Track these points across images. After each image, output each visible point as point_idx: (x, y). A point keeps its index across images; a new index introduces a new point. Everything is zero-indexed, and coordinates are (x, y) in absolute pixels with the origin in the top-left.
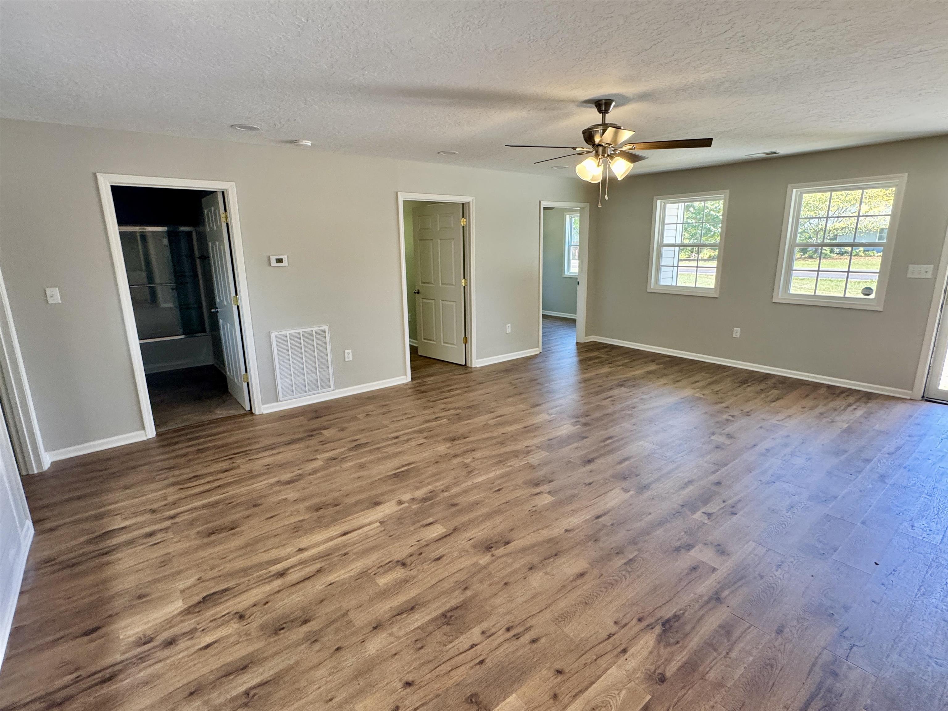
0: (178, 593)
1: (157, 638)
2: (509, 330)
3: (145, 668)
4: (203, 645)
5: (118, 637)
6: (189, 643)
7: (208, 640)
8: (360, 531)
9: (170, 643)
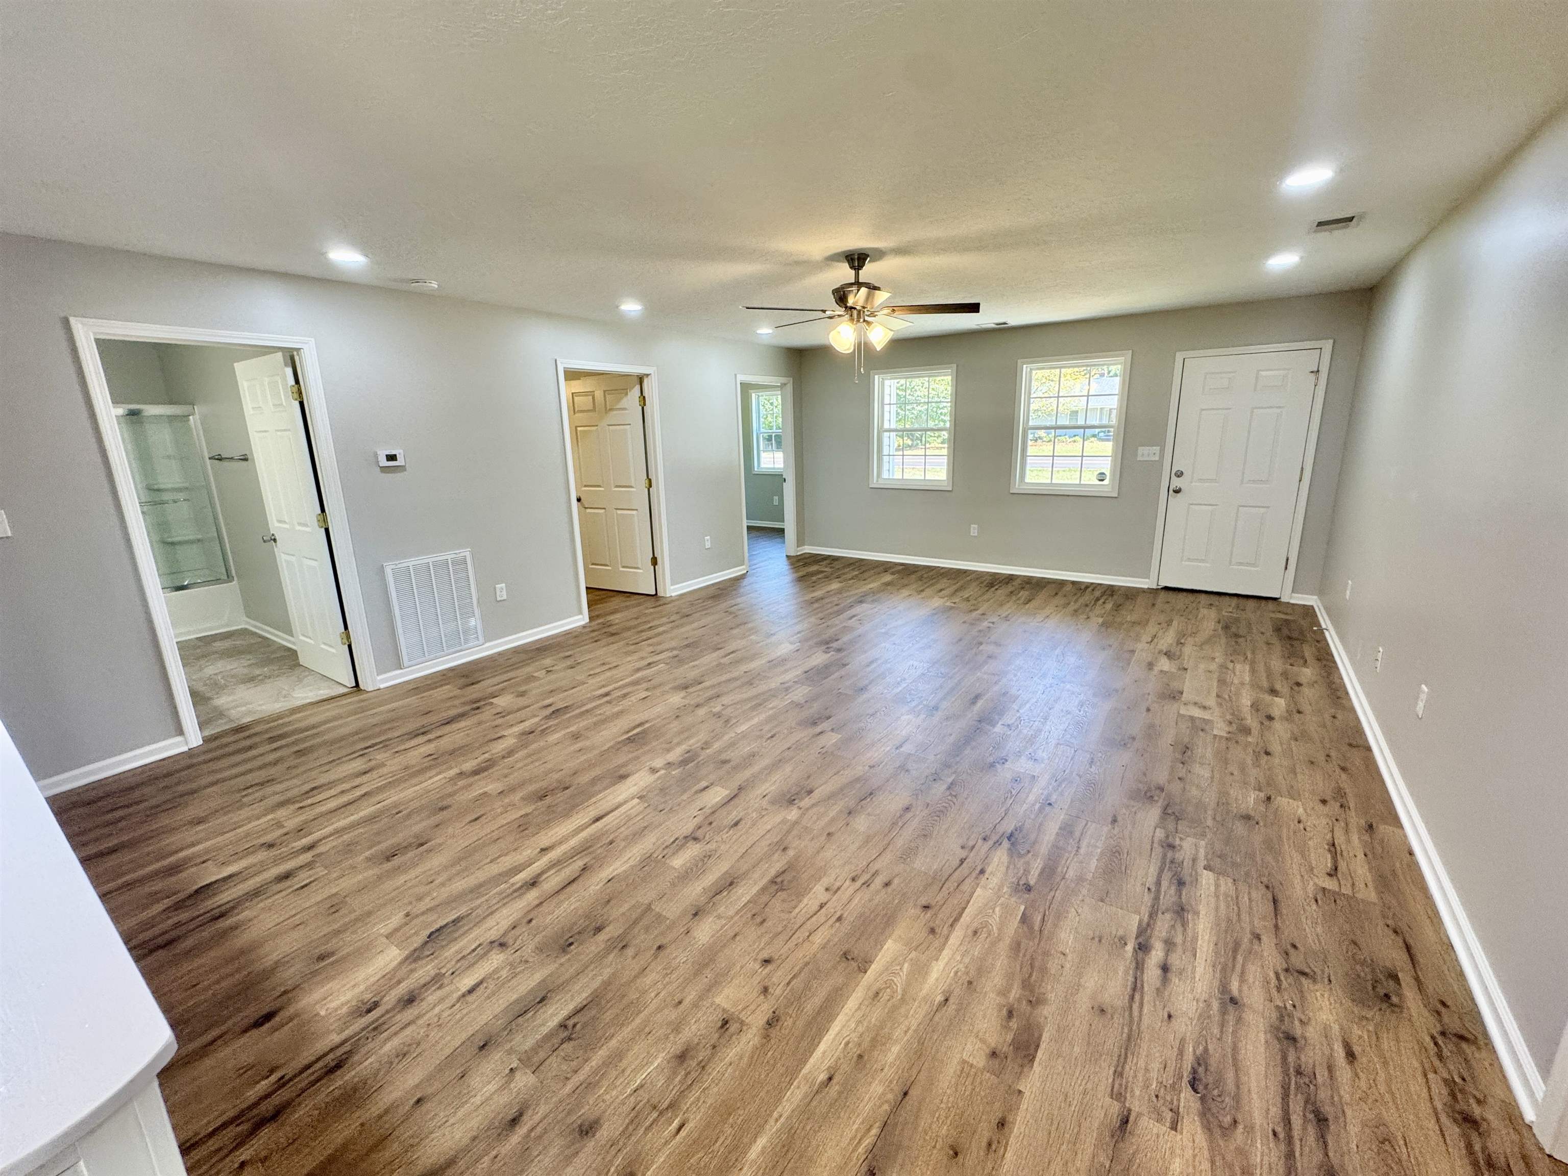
0: (384, 940)
1: (385, 999)
2: (708, 545)
3: (388, 1039)
4: (464, 989)
5: (317, 1015)
6: (439, 993)
7: (467, 982)
8: (616, 813)
9: (410, 1000)
